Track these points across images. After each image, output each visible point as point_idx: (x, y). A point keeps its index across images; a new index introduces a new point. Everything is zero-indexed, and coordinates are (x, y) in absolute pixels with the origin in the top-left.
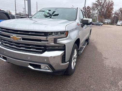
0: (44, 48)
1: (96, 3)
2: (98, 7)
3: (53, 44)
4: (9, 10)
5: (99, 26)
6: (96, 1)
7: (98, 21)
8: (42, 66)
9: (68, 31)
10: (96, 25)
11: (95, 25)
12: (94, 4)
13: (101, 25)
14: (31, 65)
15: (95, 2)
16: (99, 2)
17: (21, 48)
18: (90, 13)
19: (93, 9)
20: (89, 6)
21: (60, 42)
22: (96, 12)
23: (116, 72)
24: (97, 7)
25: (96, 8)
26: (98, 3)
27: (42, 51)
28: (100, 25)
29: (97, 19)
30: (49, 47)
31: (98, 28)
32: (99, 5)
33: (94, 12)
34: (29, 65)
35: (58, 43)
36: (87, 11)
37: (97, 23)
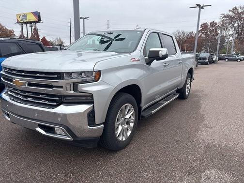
0: (58, 99)
1: (231, 13)
2: (235, 22)
3: (72, 92)
4: (60, 38)
5: (235, 63)
6: (230, 11)
7: (234, 53)
8: (56, 128)
9: (99, 72)
10: (229, 60)
11: (227, 60)
12: (225, 17)
13: (241, 60)
14: (41, 127)
15: (227, 13)
16: (238, 12)
17: (28, 99)
18: (217, 34)
19: (224, 26)
20: (213, 22)
21: (83, 89)
22: (231, 33)
23: (213, 152)
24: (232, 21)
25: (231, 25)
26: (235, 13)
27: (55, 104)
28: (239, 60)
29: (233, 47)
30: (67, 98)
31: (232, 66)
32: (236, 19)
33: (225, 33)
34: (37, 127)
35: (79, 90)
36: (211, 32)
37: (232, 56)
